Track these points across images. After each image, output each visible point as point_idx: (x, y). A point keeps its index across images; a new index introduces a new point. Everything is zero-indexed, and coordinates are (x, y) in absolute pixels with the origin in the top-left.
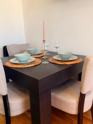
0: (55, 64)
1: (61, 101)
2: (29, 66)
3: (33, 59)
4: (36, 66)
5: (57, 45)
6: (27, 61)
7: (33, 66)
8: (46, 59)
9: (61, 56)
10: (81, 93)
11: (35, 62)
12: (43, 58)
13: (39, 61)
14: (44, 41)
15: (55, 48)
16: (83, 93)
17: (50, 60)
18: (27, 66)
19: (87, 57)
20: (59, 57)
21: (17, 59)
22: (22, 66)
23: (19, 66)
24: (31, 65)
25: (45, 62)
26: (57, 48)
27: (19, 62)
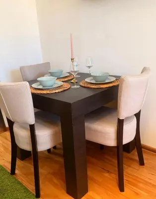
0: (88, 88)
1: (96, 131)
2: (57, 91)
3: (60, 83)
4: (64, 91)
5: (89, 64)
6: (52, 86)
7: (62, 91)
8: (76, 82)
9: (95, 77)
10: (119, 119)
11: (64, 87)
12: (72, 81)
13: (67, 86)
14: (72, 59)
15: (88, 68)
16: (121, 118)
17: (81, 84)
18: (54, 92)
19: (122, 77)
20: (92, 80)
21: (41, 83)
22: (48, 92)
23: (45, 92)
24: (59, 90)
25: (76, 86)
26: (89, 67)
27: (43, 87)
